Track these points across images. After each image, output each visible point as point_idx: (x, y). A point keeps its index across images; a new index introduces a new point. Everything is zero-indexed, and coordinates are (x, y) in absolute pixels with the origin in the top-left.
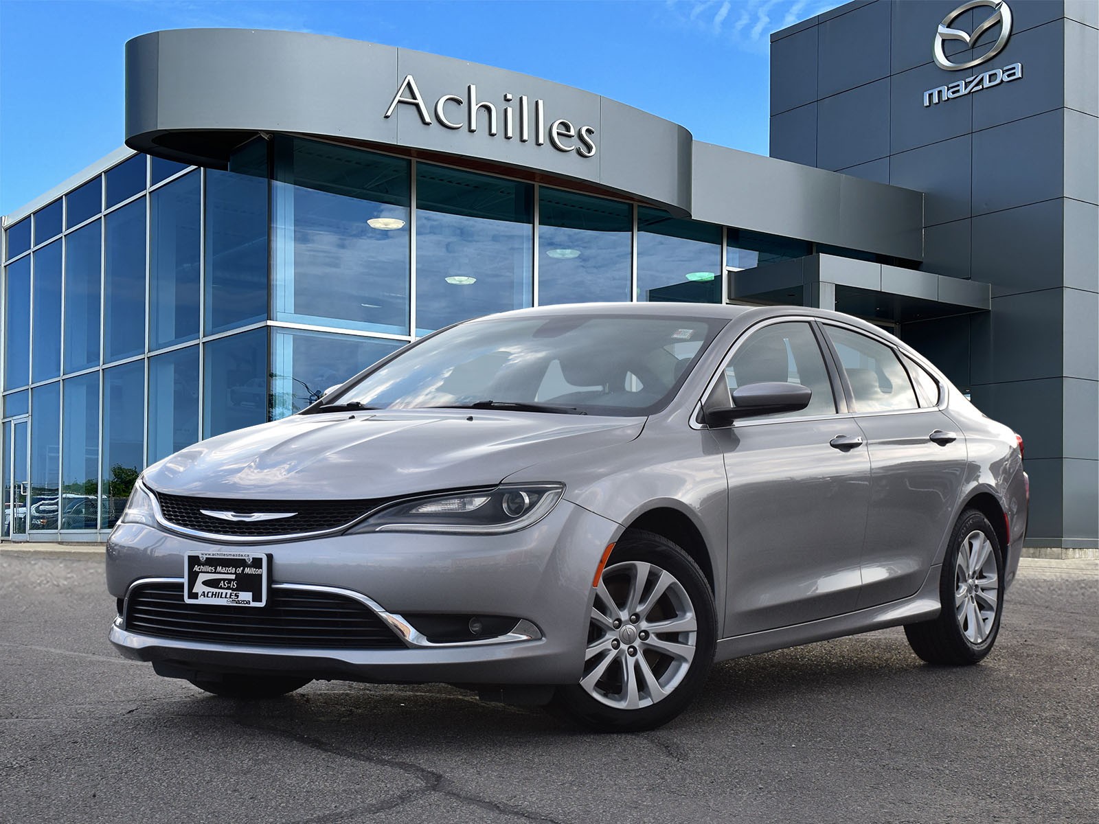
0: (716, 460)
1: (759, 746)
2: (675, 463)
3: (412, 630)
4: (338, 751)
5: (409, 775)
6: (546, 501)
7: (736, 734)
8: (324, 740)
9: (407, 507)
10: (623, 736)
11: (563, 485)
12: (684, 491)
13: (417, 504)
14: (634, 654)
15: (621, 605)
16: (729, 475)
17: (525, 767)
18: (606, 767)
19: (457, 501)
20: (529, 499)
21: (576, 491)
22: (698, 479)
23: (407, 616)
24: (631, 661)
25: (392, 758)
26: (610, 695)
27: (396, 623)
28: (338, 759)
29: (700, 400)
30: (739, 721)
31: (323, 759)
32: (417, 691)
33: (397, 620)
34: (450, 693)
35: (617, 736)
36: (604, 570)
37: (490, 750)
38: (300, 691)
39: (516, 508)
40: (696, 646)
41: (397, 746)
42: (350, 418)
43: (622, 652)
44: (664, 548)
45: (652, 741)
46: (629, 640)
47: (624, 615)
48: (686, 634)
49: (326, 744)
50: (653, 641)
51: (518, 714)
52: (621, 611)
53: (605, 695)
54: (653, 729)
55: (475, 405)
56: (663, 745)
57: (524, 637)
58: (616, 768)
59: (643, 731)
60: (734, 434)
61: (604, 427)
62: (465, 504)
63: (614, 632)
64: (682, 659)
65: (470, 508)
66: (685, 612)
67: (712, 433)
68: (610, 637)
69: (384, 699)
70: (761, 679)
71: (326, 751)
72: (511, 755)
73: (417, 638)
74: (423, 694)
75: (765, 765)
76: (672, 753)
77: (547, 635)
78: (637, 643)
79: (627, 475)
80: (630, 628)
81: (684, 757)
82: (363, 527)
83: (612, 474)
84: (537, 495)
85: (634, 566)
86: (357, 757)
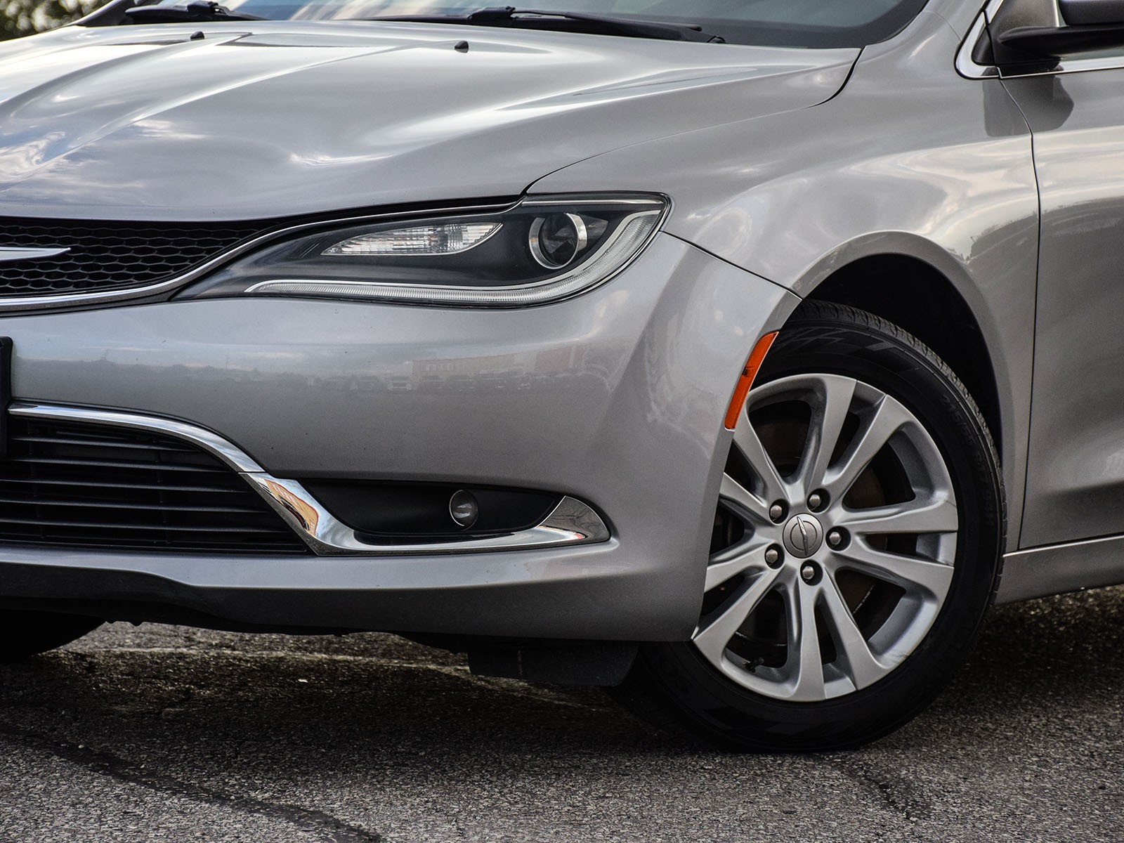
0: (1014, 147)
1: (1093, 792)
2: (922, 155)
3: (323, 515)
4: (153, 779)
5: (307, 835)
6: (626, 234)
7: (1043, 763)
8: (122, 755)
9: (317, 240)
10: (789, 760)
11: (663, 200)
12: (938, 219)
13: (338, 235)
14: (814, 579)
15: (789, 470)
16: (1044, 184)
17: (566, 823)
18: (745, 828)
19: (426, 231)
20: (587, 229)
21: (692, 216)
22: (971, 193)
23: (315, 484)
24: (808, 594)
25: (272, 797)
26: (759, 668)
27: (289, 499)
28: (152, 798)
29: (983, 10)
30: (1053, 736)
31: (117, 796)
32: (337, 651)
33: (287, 492)
34: (410, 658)
35: (774, 761)
36: (750, 393)
37: (491, 782)
38: (76, 646)
39: (557, 250)
40: (955, 566)
41: (284, 771)
42: (194, 38)
43: (788, 573)
44: (887, 345)
45: (852, 774)
46: (804, 548)
47: (795, 493)
48: (933, 537)
49: (126, 764)
50: (859, 550)
51: (558, 706)
52: (788, 482)
53: (749, 669)
54: (855, 748)
55: (474, 15)
56: (877, 783)
57: (571, 536)
58: (766, 829)
59: (833, 750)
60: (1062, 91)
61: (761, 70)
62: (444, 239)
63: (771, 529)
64: (922, 593)
65: (456, 247)
66: (931, 489)
67: (1007, 87)
68: (762, 538)
69: (264, 667)
70: (1108, 645)
71: (124, 778)
72: (534, 796)
73: (333, 532)
74: (351, 658)
75: (1106, 835)
76: (893, 802)
77: (621, 533)
78: (823, 555)
79: (805, 180)
80: (808, 522)
81: (924, 810)
82: (221, 284)
83: (777, 176)
84: (605, 223)
85: (820, 383)
86: (194, 793)
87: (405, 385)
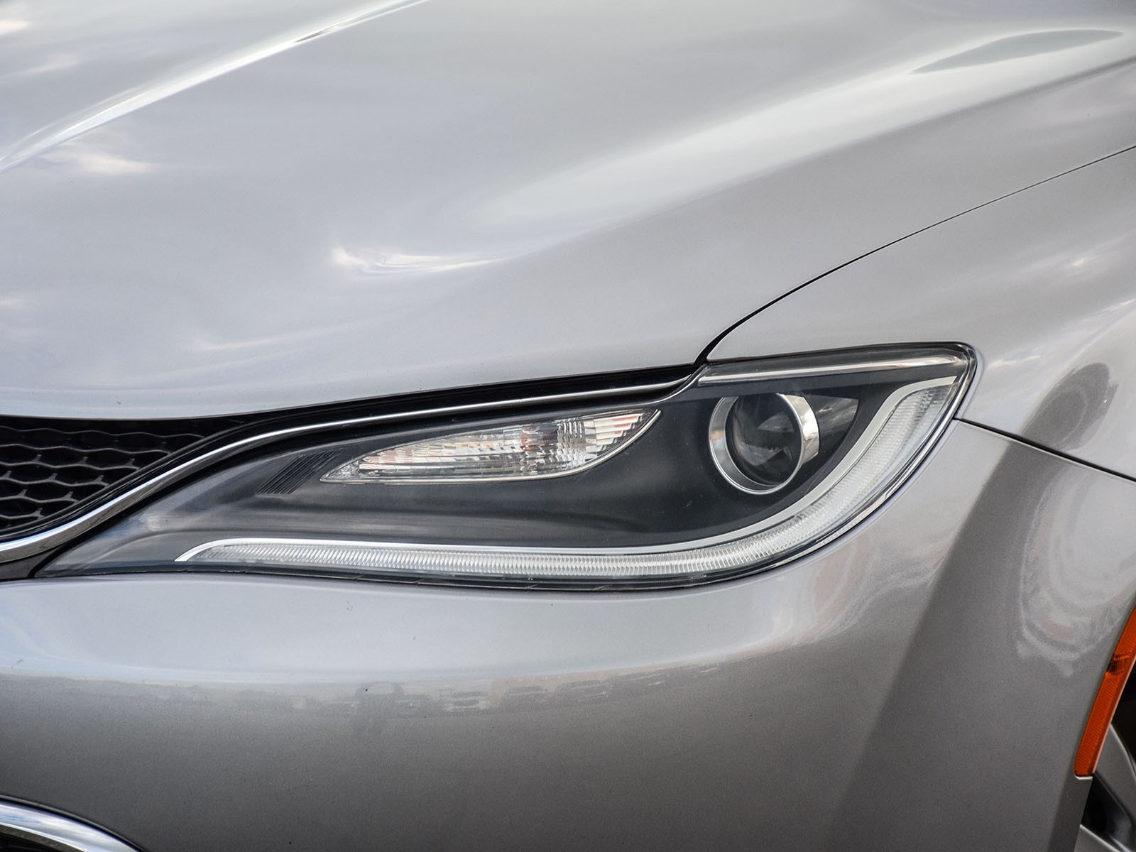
6: (890, 428)
36: (1119, 700)
65: (575, 460)
87: (476, 702)
